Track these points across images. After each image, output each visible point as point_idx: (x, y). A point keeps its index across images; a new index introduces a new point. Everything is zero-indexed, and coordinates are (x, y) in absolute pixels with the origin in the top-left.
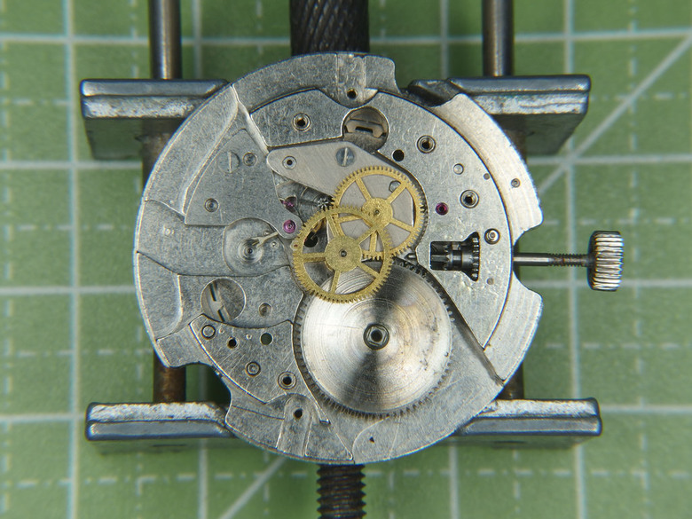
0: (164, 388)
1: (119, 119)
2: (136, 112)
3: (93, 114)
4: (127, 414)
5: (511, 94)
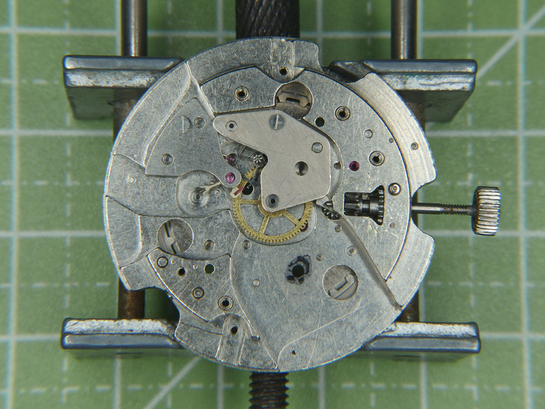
0: (127, 307)
1: (94, 88)
2: (108, 82)
3: (73, 83)
4: (95, 328)
5: (412, 74)
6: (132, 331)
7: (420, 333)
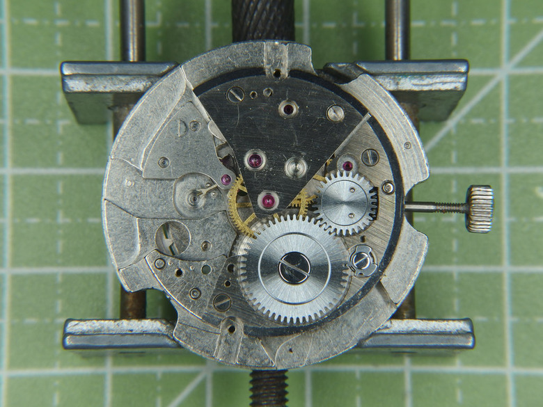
0: (128, 307)
1: (91, 93)
2: (105, 87)
3: (71, 89)
4: (96, 329)
5: (405, 75)
6: (131, 331)
7: (415, 330)
